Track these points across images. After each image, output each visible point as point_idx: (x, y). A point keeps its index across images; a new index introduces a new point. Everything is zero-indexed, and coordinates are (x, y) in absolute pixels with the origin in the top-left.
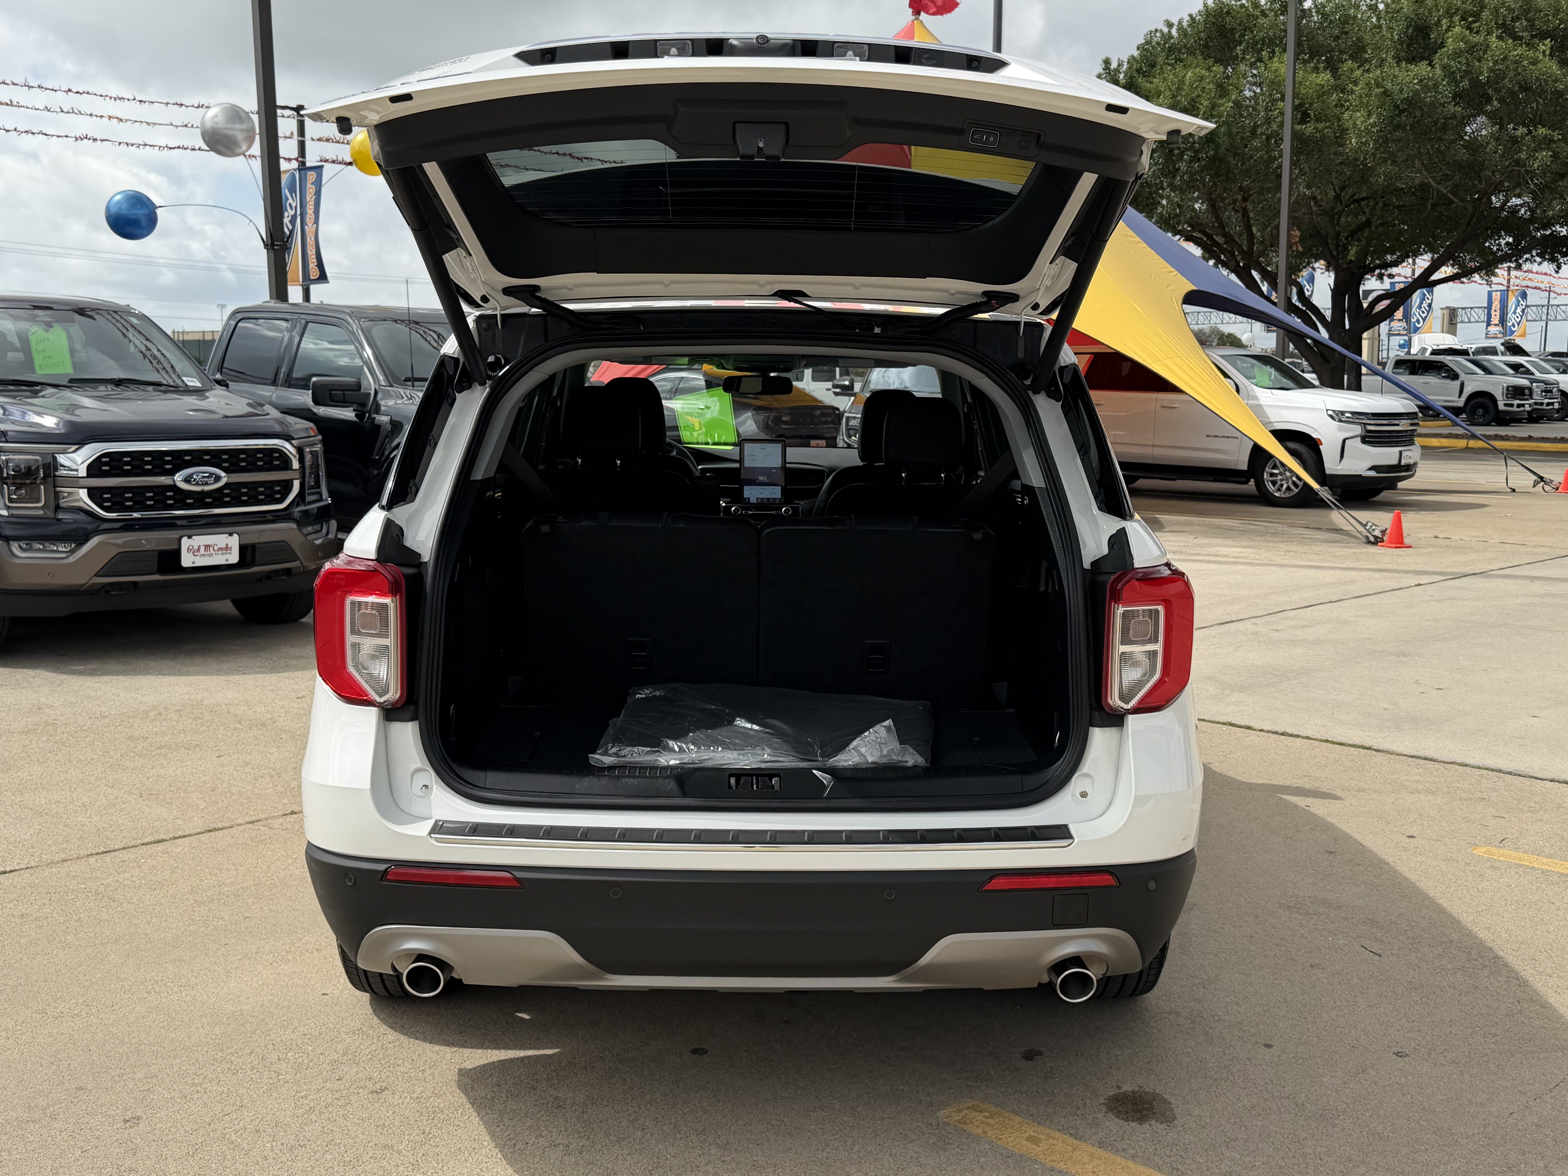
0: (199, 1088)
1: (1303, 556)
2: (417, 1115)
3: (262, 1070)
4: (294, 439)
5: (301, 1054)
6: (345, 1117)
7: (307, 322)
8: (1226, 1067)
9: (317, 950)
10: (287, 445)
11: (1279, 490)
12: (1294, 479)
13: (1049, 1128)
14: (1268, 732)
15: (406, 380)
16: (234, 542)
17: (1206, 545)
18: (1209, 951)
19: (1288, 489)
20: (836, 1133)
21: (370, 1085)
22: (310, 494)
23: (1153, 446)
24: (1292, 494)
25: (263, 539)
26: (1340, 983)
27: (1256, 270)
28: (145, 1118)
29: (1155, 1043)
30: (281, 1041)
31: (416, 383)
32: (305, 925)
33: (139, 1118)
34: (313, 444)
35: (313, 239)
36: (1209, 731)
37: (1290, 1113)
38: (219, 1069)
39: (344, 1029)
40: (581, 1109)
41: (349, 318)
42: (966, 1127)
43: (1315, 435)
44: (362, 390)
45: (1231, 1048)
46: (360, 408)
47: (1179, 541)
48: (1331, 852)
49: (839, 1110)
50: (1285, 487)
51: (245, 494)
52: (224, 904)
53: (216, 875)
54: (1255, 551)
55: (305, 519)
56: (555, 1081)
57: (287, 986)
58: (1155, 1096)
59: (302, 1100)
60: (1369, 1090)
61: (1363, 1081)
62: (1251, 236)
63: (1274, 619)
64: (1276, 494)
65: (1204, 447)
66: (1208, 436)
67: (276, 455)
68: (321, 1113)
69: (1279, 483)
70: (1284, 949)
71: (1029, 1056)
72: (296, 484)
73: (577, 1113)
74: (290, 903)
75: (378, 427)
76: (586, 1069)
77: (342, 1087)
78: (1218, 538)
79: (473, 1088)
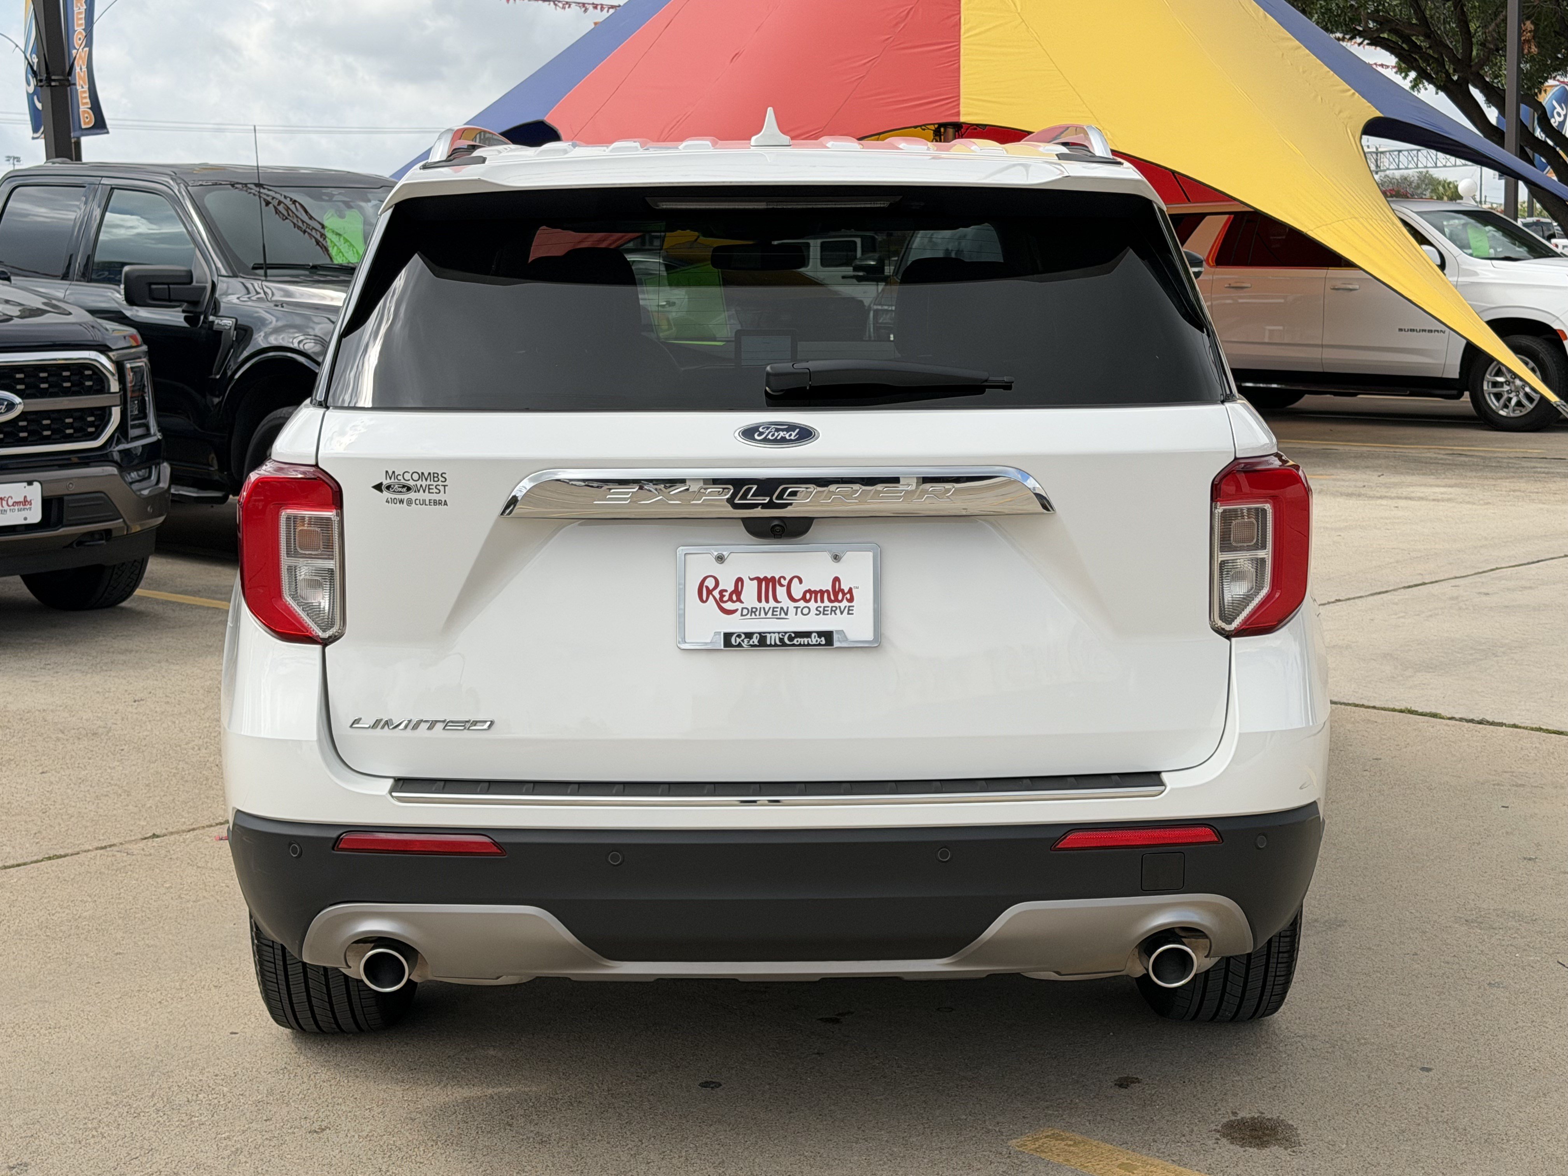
0: (95, 1133)
1: (1534, 496)
2: (370, 1153)
3: (169, 1113)
4: (111, 350)
5: (215, 1096)
6: (281, 1157)
7: (112, 189)
8: (1370, 1091)
9: (216, 987)
10: (103, 359)
11: (1506, 406)
12: (1527, 389)
13: (1147, 1155)
14: (1461, 720)
15: (254, 268)
16: (35, 493)
17: (1395, 485)
18: (1359, 969)
19: (1519, 404)
20: (885, 1163)
21: (306, 1125)
22: (133, 427)
23: (1322, 346)
24: (1524, 412)
25: (73, 489)
26: (1525, 1003)
27: (1476, 86)
28: (33, 1163)
29: (1284, 1068)
30: (188, 1083)
31: (269, 272)
32: (195, 961)
33: (26, 1165)
34: (137, 357)
35: (84, 69)
36: (1380, 721)
37: (1447, 1138)
38: (116, 1113)
39: (263, 1069)
40: (569, 1144)
41: (171, 182)
42: (1043, 1155)
43: (1556, 326)
44: (194, 283)
45: (1379, 1072)
46: (191, 309)
47: (1356, 481)
48: (1530, 859)
49: (887, 1141)
50: (1514, 402)
51: (47, 427)
52: (86, 939)
53: (68, 907)
54: (1466, 491)
55: (127, 462)
56: (535, 1117)
57: (184, 1025)
58: (1280, 1122)
59: (225, 1142)
60: (1551, 1114)
61: (1543, 1105)
62: (1467, 35)
63: (1484, 580)
64: (1502, 413)
65: (1395, 346)
66: (1401, 330)
67: (88, 372)
68: (251, 1154)
69: (1506, 396)
70: (1456, 967)
71: (1123, 1083)
72: (116, 413)
73: (565, 1148)
74: (170, 937)
75: (219, 333)
76: (572, 1105)
77: (272, 1127)
78: (1413, 474)
79: (434, 1126)
